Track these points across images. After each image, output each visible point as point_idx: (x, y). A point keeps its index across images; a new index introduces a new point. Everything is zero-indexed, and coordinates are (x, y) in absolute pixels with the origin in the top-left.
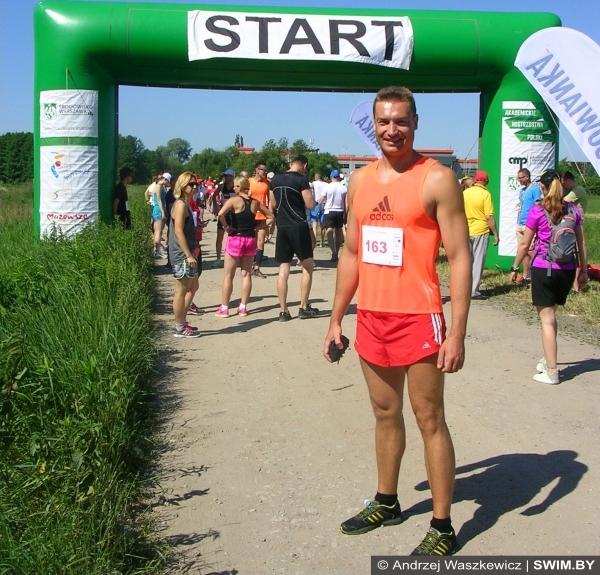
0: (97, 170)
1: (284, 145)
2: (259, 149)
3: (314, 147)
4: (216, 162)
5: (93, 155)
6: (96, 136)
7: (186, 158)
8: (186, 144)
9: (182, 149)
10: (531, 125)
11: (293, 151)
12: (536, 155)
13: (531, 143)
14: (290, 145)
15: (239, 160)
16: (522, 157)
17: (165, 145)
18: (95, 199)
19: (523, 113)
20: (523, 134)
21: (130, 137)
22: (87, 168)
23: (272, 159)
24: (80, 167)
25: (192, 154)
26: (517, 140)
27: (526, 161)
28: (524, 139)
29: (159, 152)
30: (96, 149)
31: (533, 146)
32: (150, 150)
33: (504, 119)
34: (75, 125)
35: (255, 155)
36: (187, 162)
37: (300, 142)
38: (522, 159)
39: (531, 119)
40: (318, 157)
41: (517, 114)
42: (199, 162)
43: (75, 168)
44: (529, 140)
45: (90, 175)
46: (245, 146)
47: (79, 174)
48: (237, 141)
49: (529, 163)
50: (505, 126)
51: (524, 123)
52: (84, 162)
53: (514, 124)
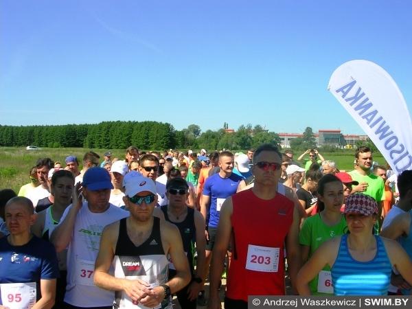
1: (250, 127)
2: (236, 130)
3: (266, 129)
4: (213, 137)
7: (198, 134)
8: (196, 127)
9: (195, 130)
11: (254, 131)
14: (253, 128)
15: (225, 136)
17: (187, 128)
21: (166, 124)
23: (243, 136)
25: (201, 132)
29: (183, 132)
32: (178, 130)
35: (234, 133)
36: (198, 137)
37: (258, 126)
40: (269, 134)
42: (204, 137)
46: (229, 129)
48: (225, 126)
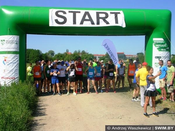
0: (18, 62)
1: (79, 52)
2: (73, 53)
4: (61, 57)
5: (17, 57)
6: (19, 51)
7: (53, 55)
8: (53, 52)
10: (163, 46)
11: (81, 53)
12: (164, 56)
13: (162, 52)
14: (81, 52)
15: (67, 56)
16: (159, 56)
17: (48, 52)
18: (18, 72)
19: (160, 42)
20: (160, 49)
21: (38, 50)
22: (15, 62)
23: (76, 56)
24: (13, 61)
25: (55, 54)
26: (158, 51)
27: (161, 57)
28: (160, 50)
29: (46, 54)
30: (18, 55)
31: (163, 53)
32: (44, 53)
33: (153, 44)
34: (11, 47)
35: (72, 55)
36: (53, 57)
37: (83, 51)
38: (159, 57)
39: (162, 44)
40: (88, 55)
41: (158, 42)
42: (57, 57)
43: (11, 62)
44: (162, 51)
45: (16, 64)
46: (69, 52)
47: (13, 64)
48: (67, 51)
49: (162, 58)
50: (154, 46)
51: (160, 45)
52: (14, 60)
53: (157, 45)
